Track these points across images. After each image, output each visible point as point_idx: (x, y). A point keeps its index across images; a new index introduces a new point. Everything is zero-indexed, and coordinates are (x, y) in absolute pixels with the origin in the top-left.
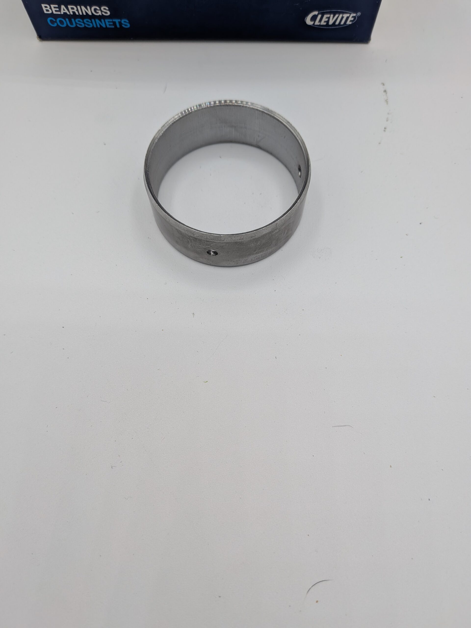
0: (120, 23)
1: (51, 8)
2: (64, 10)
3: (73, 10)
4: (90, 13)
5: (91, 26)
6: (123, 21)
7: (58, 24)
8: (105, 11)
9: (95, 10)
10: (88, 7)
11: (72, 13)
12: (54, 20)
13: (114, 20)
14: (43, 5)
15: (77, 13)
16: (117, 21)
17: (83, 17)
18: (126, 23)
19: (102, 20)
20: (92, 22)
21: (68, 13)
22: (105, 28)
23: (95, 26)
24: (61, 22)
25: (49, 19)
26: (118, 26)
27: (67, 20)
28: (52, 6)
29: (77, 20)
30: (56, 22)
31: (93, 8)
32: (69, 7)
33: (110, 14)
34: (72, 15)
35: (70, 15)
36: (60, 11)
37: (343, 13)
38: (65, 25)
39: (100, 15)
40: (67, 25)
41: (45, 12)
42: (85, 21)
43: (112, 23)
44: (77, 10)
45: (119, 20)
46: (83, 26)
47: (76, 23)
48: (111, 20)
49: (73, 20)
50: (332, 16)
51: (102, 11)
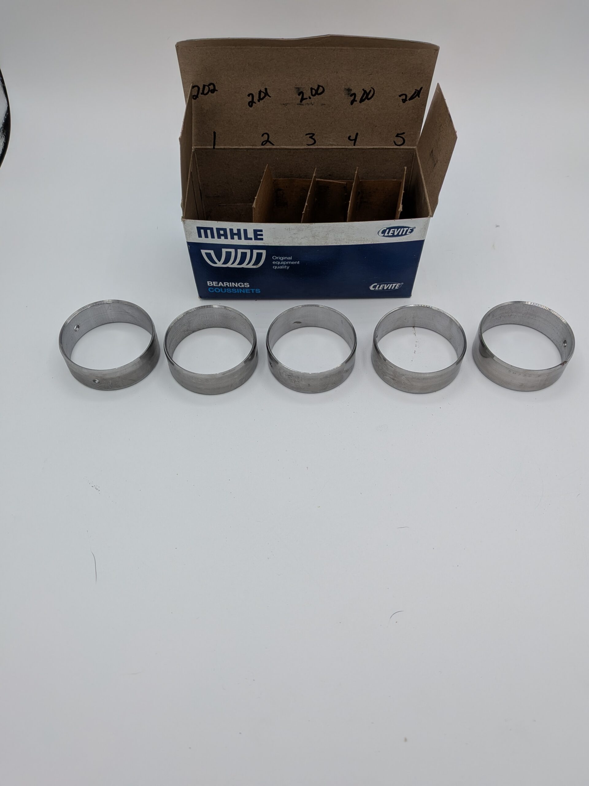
0: (255, 291)
1: (213, 283)
2: (221, 284)
3: (226, 285)
4: (237, 286)
5: (236, 292)
6: (256, 290)
7: (214, 291)
8: (247, 285)
9: (240, 285)
10: (236, 283)
11: (225, 286)
12: (213, 289)
13: (251, 289)
14: (208, 282)
15: (229, 286)
16: (253, 290)
17: (232, 288)
18: (258, 291)
19: (244, 290)
20: (237, 290)
21: (223, 286)
22: (244, 293)
23: (238, 292)
24: (217, 290)
25: (209, 289)
26: (253, 292)
27: (221, 289)
28: (214, 282)
29: (227, 289)
30: (214, 290)
31: (239, 284)
32: (225, 283)
33: (250, 286)
34: (225, 287)
35: (224, 287)
36: (218, 285)
37: (393, 284)
38: (219, 291)
39: (243, 287)
40: (221, 291)
41: (209, 285)
42: (232, 290)
43: (249, 291)
44: (229, 285)
45: (254, 289)
46: (231, 292)
47: (227, 291)
48: (249, 289)
49: (225, 289)
50: (386, 285)
51: (244, 285)
